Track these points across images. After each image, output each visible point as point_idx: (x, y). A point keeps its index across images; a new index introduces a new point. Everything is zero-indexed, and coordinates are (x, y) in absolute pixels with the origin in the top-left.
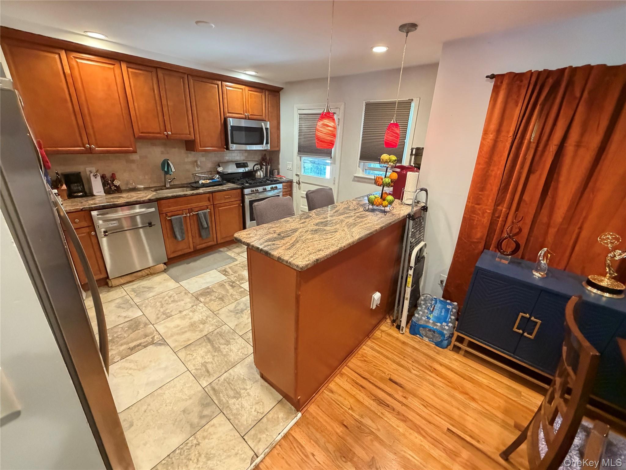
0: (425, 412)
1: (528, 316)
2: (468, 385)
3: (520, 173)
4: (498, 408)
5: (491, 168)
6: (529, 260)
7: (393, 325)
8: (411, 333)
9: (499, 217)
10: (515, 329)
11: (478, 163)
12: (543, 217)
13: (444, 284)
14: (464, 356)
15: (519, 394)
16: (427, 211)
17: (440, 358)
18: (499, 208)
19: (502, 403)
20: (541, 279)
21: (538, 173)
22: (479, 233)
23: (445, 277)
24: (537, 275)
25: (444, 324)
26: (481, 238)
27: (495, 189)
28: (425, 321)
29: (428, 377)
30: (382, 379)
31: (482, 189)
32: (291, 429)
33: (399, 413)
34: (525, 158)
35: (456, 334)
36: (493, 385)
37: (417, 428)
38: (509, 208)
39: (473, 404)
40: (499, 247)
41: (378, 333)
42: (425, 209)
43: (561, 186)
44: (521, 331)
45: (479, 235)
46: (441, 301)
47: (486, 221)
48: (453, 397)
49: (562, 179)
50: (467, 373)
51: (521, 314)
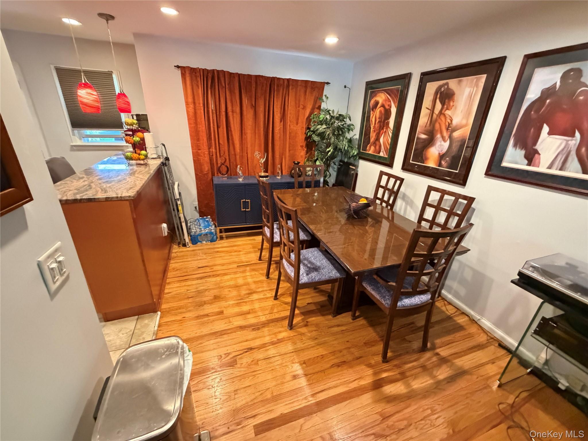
0: (224, 268)
1: (244, 200)
2: (235, 248)
3: (214, 128)
4: (250, 248)
5: (198, 126)
6: (234, 175)
7: (180, 246)
8: (193, 244)
9: (213, 155)
10: (242, 210)
11: (190, 124)
12: (232, 152)
13: (198, 209)
14: (227, 239)
15: (254, 240)
16: (169, 160)
17: (216, 246)
18: (211, 150)
19: (251, 246)
20: (242, 180)
21: (221, 127)
22: (206, 168)
23: (196, 203)
24: (240, 180)
25: (210, 227)
26: (208, 170)
27: (205, 139)
28: (199, 231)
29: (217, 256)
30: (194, 271)
31: (198, 140)
32: (159, 321)
33: (213, 275)
34: (213, 120)
35: (218, 228)
36: (244, 243)
37: (225, 274)
38: (216, 149)
39: (241, 253)
40: (219, 171)
41: (173, 255)
42: (167, 159)
43: (233, 133)
44: (245, 209)
45: (207, 169)
46: (201, 219)
47: (207, 159)
48: (232, 255)
49: (233, 130)
50: (232, 244)
51: (242, 200)
